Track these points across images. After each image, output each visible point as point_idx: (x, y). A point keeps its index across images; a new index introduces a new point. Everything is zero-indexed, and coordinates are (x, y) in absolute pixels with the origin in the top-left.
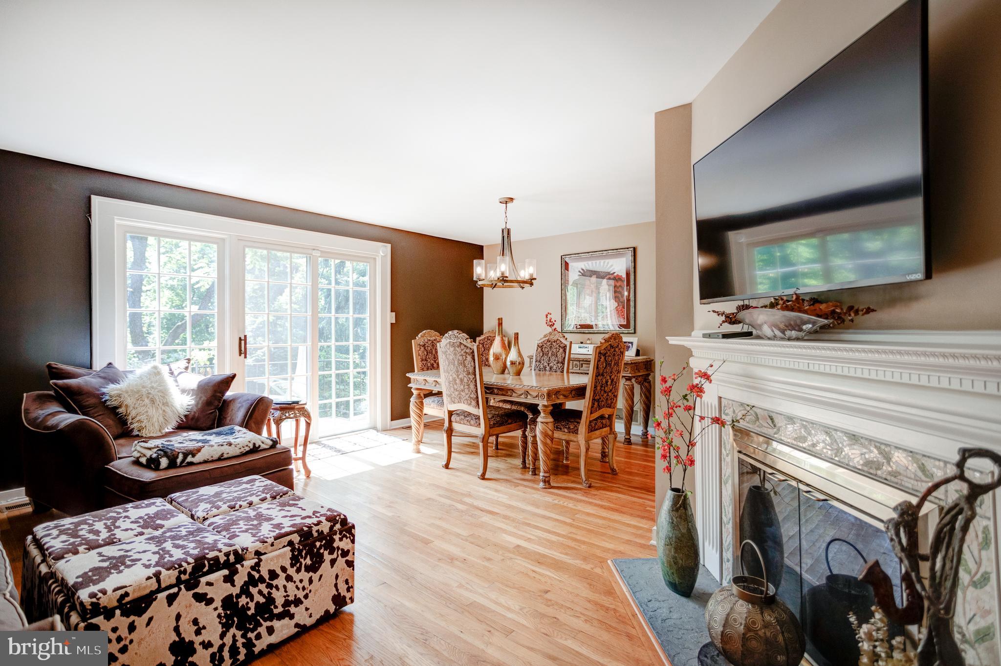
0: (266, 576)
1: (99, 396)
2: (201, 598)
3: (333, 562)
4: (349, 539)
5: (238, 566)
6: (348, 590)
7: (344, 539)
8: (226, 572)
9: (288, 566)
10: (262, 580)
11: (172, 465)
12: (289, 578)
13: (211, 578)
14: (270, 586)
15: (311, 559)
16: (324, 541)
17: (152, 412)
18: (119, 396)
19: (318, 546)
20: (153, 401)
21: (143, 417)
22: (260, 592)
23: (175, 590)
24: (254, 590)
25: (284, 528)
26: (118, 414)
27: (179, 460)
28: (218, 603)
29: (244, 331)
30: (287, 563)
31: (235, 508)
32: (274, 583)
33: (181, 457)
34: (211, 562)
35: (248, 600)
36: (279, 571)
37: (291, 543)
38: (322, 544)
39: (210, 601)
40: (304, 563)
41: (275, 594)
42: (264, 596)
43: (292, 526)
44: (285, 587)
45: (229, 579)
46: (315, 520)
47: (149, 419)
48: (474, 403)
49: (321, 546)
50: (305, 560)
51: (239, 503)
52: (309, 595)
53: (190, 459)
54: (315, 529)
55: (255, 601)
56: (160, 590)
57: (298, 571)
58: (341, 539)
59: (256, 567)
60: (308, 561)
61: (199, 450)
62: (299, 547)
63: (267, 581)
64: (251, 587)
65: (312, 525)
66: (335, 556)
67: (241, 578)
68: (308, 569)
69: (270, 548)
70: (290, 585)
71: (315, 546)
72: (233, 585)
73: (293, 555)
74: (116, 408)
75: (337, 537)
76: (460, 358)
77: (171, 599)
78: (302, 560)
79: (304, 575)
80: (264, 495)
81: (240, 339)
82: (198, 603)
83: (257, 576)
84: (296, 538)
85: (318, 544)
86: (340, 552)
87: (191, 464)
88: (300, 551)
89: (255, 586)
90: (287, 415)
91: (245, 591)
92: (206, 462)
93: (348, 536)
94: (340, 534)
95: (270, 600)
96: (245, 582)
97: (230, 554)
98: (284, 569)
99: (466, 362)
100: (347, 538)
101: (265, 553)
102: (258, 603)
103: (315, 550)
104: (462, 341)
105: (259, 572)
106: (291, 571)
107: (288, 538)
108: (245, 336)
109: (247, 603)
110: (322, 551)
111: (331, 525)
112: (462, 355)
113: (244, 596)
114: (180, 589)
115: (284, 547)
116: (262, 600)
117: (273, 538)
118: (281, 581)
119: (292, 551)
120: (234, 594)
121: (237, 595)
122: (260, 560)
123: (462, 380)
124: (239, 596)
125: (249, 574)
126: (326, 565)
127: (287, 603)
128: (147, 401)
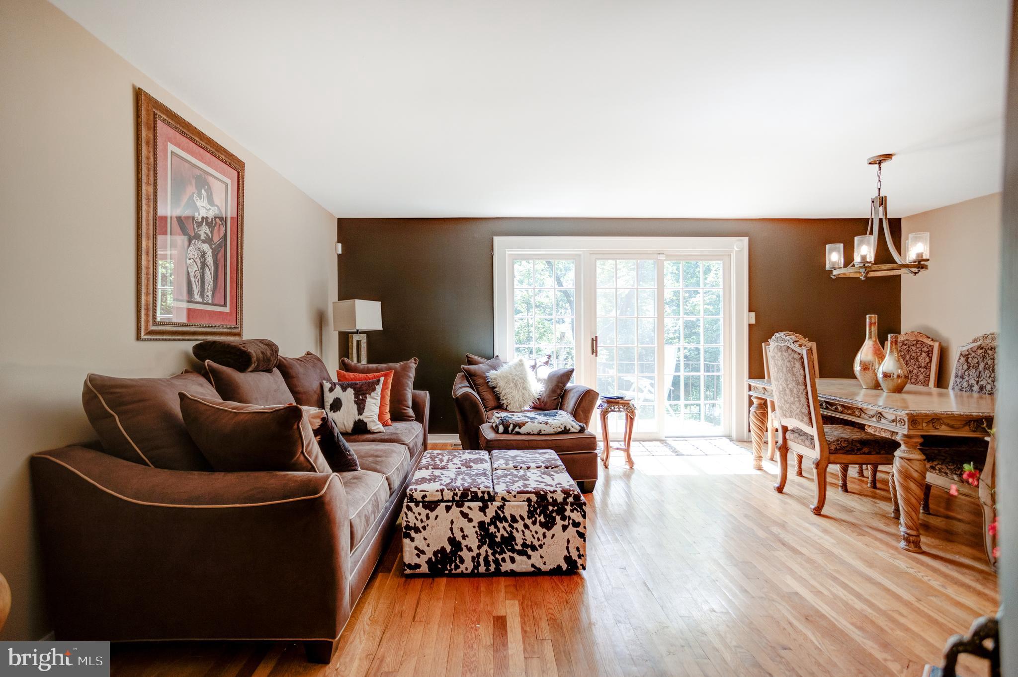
0: (509, 519)
1: (485, 378)
2: (465, 515)
3: (565, 528)
4: (579, 513)
5: (489, 503)
6: (580, 556)
7: (575, 511)
8: (480, 504)
9: (526, 517)
10: (505, 519)
11: (506, 431)
12: (526, 526)
13: (471, 504)
14: (510, 526)
15: (545, 518)
16: (556, 508)
17: (515, 393)
18: (495, 379)
19: (550, 510)
20: (516, 385)
21: (509, 396)
22: (504, 528)
23: (450, 504)
24: (500, 525)
25: (528, 487)
26: (494, 392)
27: (510, 429)
28: (475, 523)
29: (596, 334)
30: (525, 515)
31: (517, 467)
32: (515, 525)
33: (511, 427)
34: (473, 494)
35: (496, 530)
36: (518, 518)
37: (529, 500)
38: (555, 509)
39: (470, 520)
40: (538, 519)
41: (515, 533)
42: (507, 532)
43: (534, 489)
44: (523, 532)
45: (483, 509)
46: (552, 489)
47: (513, 397)
48: (806, 419)
49: (553, 511)
50: (539, 517)
51: (522, 465)
52: (543, 546)
53: (517, 429)
54: (549, 495)
55: (501, 533)
56: (442, 501)
57: (534, 523)
58: (572, 511)
59: (501, 508)
60: (542, 519)
61: (524, 424)
62: (534, 505)
63: (510, 522)
64: (497, 521)
65: (548, 492)
66: (566, 523)
67: (491, 512)
68: (542, 525)
69: (513, 499)
70: (527, 532)
71: (548, 509)
72: (485, 514)
73: (529, 509)
74: (494, 388)
75: (568, 508)
76: (788, 364)
77: (448, 509)
78: (537, 516)
79: (537, 527)
80: (541, 464)
81: (593, 339)
82: (463, 518)
83: (502, 515)
84: (534, 498)
85: (551, 508)
86: (571, 521)
87: (518, 433)
88: (535, 510)
89: (501, 522)
90: (613, 408)
91: (493, 521)
92: (528, 434)
93: (579, 510)
94: (571, 506)
95: (512, 538)
96: (493, 516)
97: (485, 493)
98: (522, 518)
99: (795, 370)
100: (578, 511)
101: (509, 501)
102: (502, 536)
103: (548, 512)
104: (789, 346)
105: (503, 512)
106: (529, 522)
107: (528, 495)
108: (596, 337)
109: (495, 532)
110: (554, 515)
111: (564, 497)
112: (789, 361)
113: (493, 526)
114: (453, 505)
115: (524, 501)
116: (506, 535)
117: (516, 492)
118: (520, 525)
119: (529, 505)
120: (486, 522)
121: (488, 523)
122: (504, 505)
123: (791, 391)
124: (489, 524)
125: (496, 511)
126: (557, 528)
127: (524, 545)
128: (512, 385)
